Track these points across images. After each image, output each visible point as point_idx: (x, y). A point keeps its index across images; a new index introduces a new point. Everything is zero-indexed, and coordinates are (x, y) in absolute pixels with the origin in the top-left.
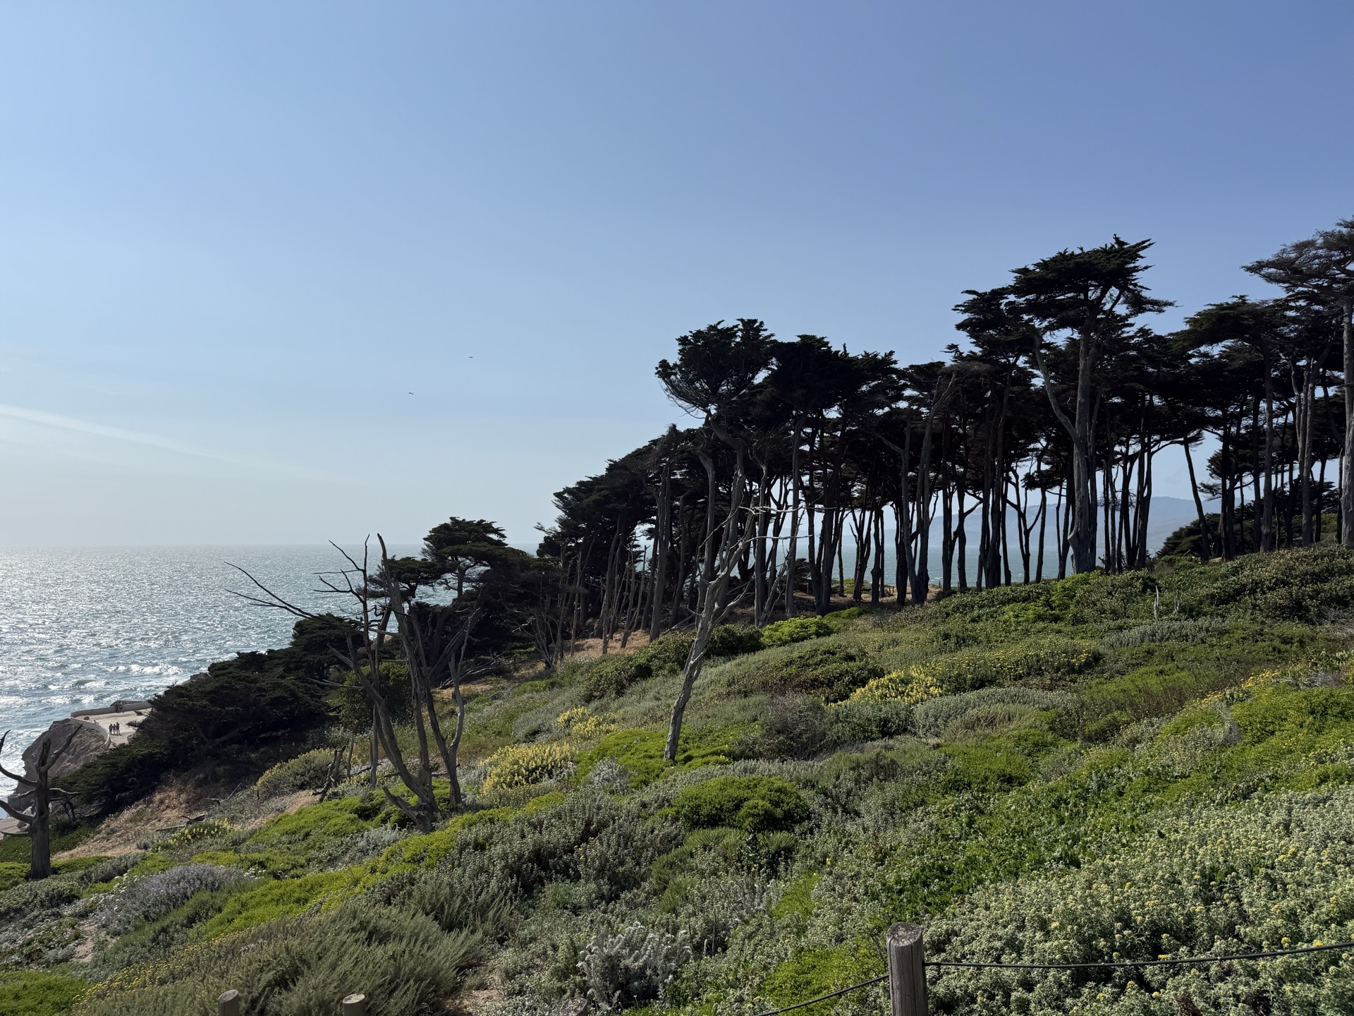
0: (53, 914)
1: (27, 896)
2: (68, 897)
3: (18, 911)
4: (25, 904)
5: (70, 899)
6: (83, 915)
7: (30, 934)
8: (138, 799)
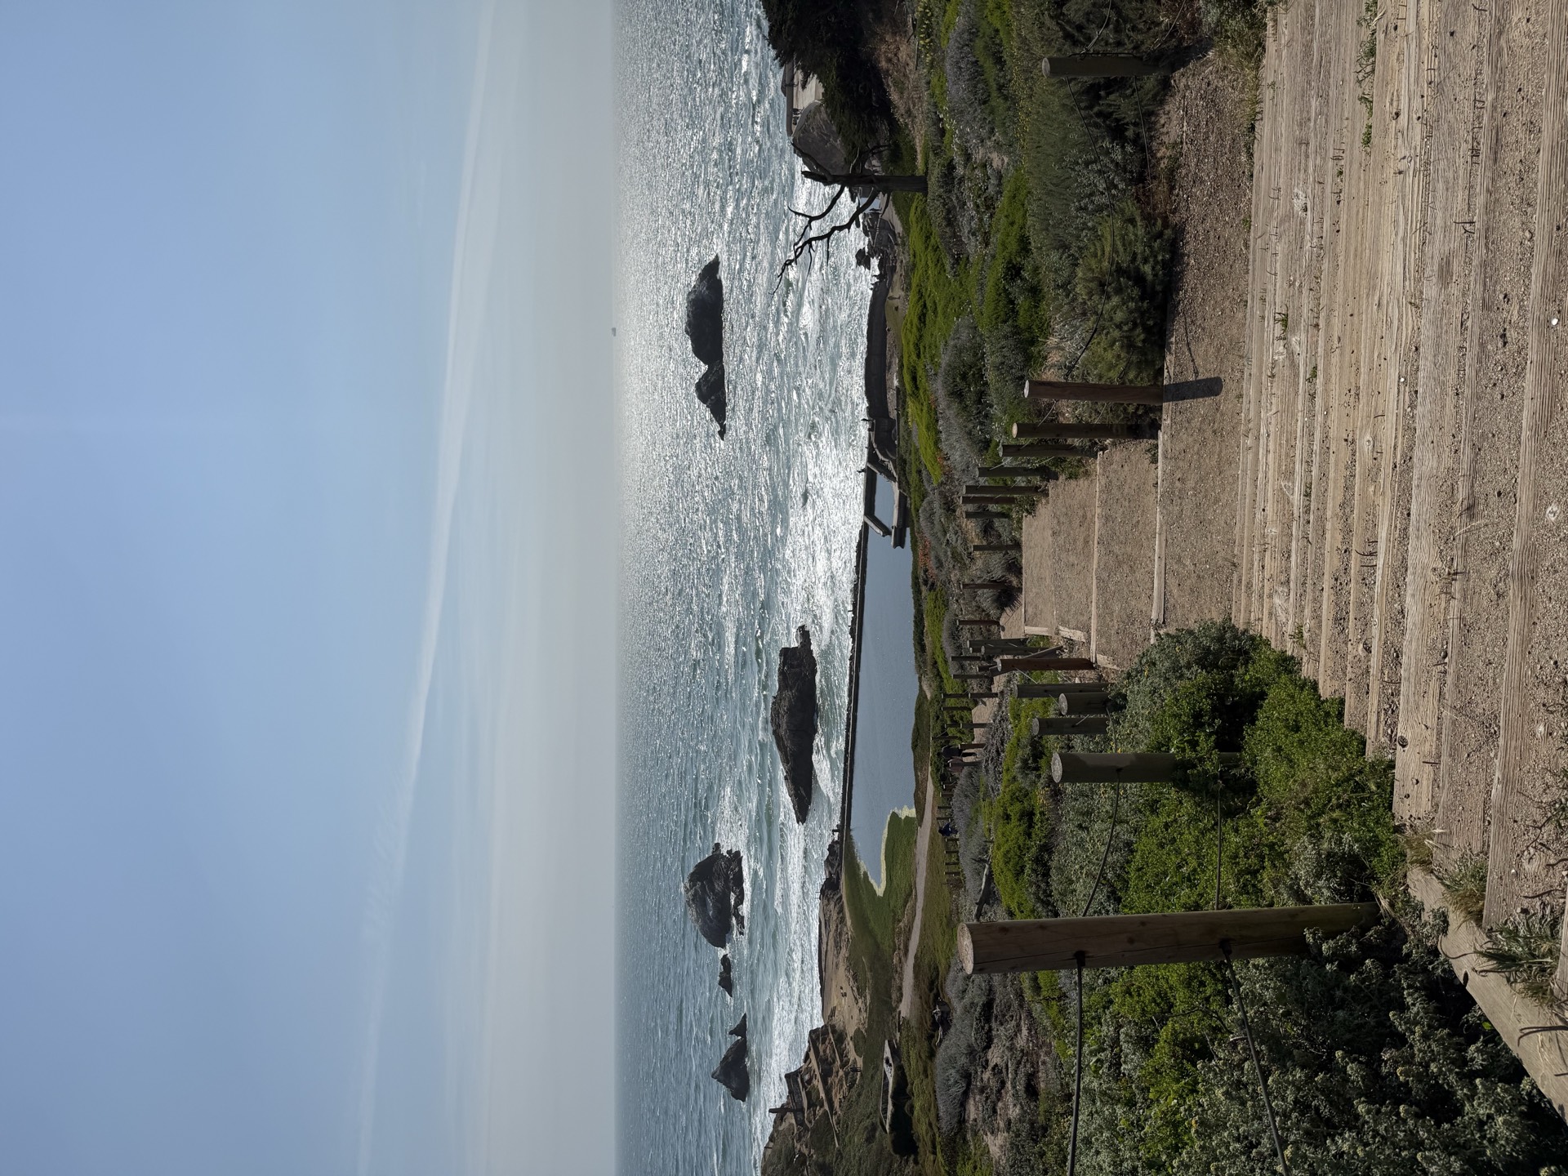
0: (959, 183)
1: (938, 203)
2: (948, 169)
3: (949, 211)
4: (944, 205)
5: (951, 167)
6: (968, 157)
7: (970, 205)
8: (882, 84)
